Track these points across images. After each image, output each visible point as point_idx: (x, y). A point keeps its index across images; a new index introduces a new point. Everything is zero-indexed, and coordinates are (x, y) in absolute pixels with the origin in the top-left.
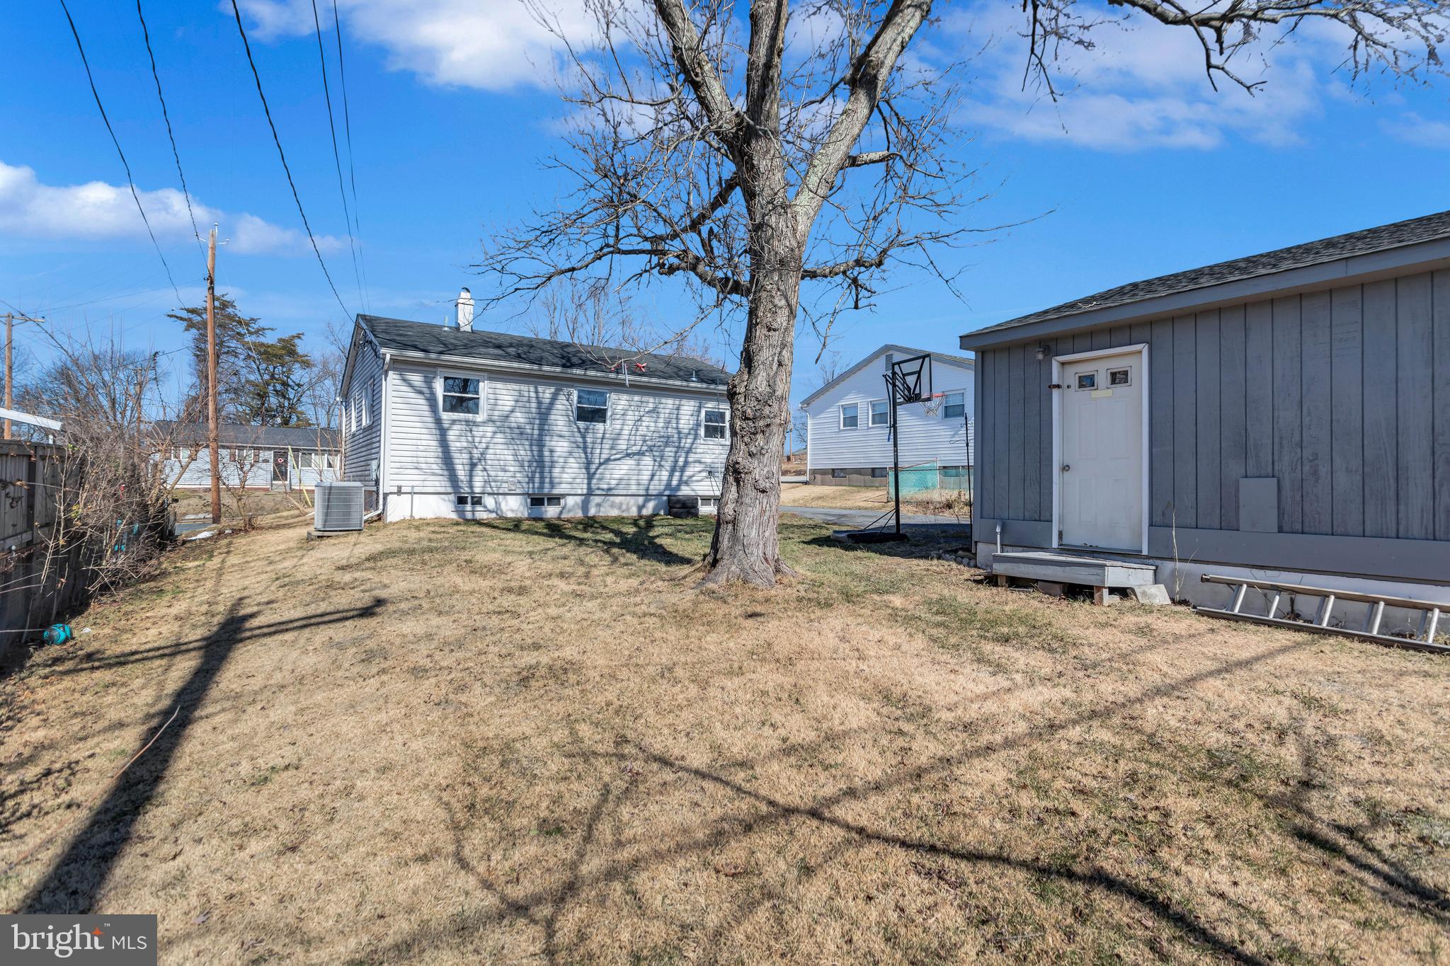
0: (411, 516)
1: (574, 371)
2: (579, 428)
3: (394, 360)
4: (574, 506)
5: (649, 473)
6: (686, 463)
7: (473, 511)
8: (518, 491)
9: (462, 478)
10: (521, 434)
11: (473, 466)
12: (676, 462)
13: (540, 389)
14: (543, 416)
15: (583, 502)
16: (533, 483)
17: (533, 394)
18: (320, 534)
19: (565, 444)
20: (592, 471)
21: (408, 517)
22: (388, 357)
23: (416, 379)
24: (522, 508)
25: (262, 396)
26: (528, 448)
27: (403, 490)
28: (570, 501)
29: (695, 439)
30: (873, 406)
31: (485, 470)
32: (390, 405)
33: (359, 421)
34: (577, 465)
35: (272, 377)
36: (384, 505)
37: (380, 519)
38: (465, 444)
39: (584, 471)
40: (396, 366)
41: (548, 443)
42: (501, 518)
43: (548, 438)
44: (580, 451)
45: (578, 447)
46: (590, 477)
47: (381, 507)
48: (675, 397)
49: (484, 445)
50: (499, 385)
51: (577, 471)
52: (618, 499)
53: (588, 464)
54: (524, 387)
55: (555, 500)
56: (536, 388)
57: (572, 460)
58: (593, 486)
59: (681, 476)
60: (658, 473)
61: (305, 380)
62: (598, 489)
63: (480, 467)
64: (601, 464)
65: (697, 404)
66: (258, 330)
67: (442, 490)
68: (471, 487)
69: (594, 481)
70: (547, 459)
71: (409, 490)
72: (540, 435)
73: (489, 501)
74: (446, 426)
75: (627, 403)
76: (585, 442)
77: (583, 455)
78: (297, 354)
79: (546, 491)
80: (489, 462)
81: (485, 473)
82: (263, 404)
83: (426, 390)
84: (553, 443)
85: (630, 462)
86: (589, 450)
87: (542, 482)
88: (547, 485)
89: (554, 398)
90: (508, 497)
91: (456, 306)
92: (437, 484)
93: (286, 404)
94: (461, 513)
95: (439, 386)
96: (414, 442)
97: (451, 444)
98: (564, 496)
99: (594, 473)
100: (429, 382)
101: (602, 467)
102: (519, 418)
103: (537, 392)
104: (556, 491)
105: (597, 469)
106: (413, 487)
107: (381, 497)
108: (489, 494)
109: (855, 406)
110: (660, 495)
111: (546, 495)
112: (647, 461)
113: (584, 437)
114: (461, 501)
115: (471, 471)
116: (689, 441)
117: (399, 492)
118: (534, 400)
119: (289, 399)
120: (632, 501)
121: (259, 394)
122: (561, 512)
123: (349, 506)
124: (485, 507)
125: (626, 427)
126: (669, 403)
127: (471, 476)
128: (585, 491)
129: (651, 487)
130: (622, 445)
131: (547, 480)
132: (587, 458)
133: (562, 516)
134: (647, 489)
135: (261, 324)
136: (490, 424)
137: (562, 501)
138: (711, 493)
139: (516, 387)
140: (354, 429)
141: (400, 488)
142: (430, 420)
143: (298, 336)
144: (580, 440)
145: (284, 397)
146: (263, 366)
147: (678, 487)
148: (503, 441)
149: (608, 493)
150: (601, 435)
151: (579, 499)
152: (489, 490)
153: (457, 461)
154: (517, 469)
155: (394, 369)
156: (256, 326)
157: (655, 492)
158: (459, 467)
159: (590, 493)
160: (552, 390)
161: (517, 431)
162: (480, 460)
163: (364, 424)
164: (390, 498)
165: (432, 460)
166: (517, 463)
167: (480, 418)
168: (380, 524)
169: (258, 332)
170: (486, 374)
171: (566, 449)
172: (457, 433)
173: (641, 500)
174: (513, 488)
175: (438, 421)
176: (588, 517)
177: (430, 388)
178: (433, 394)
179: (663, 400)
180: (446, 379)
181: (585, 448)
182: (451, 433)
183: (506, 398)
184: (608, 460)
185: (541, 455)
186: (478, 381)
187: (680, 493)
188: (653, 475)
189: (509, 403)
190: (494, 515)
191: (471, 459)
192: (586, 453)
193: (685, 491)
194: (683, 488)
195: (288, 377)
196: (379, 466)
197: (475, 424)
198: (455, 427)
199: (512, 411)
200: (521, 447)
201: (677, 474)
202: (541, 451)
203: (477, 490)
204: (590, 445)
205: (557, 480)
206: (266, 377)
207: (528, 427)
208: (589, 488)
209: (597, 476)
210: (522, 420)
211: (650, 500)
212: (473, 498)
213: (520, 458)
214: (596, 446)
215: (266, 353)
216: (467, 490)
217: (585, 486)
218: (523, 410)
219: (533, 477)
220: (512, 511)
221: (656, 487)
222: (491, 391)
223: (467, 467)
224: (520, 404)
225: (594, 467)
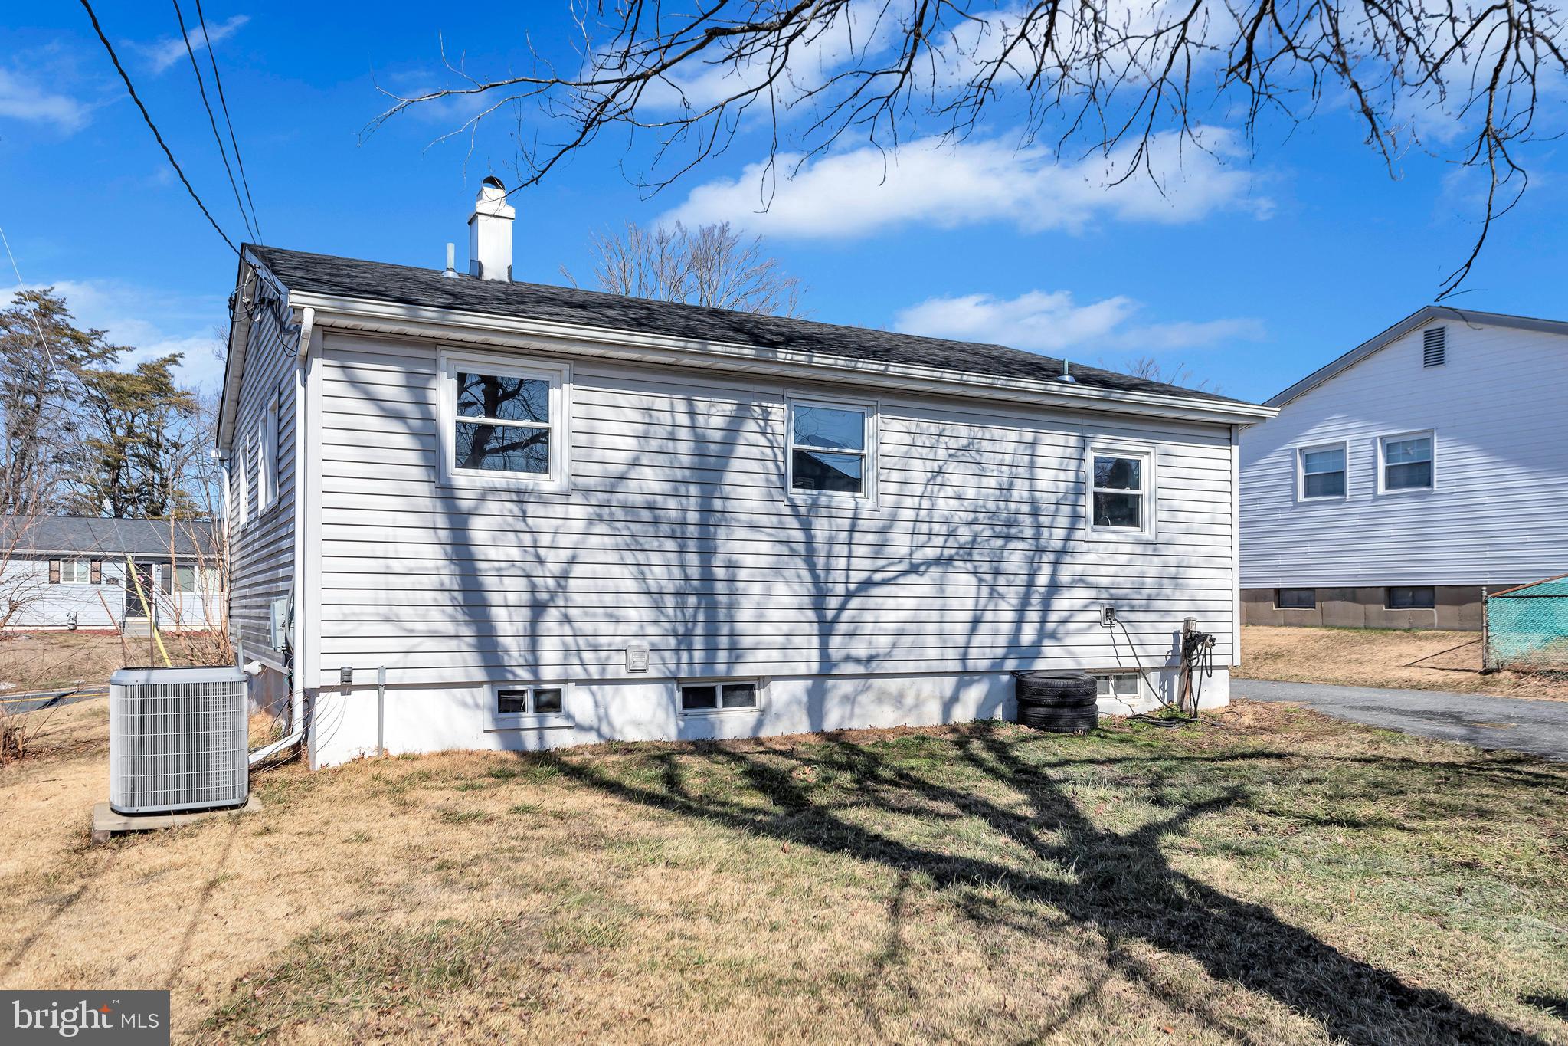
0: (380, 748)
1: (782, 355)
2: (793, 505)
3: (324, 330)
4: (789, 704)
5: (967, 616)
6: (1054, 587)
7: (541, 729)
8: (652, 673)
9: (510, 643)
10: (656, 522)
11: (538, 608)
12: (1030, 585)
13: (701, 405)
14: (710, 476)
15: (810, 692)
16: (690, 650)
17: (683, 419)
18: (118, 823)
19: (765, 547)
20: (830, 614)
21: (371, 753)
22: (308, 317)
23: (386, 379)
24: (661, 715)
25: (114, 466)
26: (673, 558)
27: (356, 680)
28: (779, 693)
29: (1072, 529)
30: (1390, 447)
31: (567, 620)
32: (317, 451)
33: (253, 499)
35: (130, 432)
36: (307, 721)
37: (296, 759)
38: (515, 554)
39: (811, 615)
40: (331, 344)
41: (722, 547)
42: (614, 747)
43: (722, 532)
44: (800, 563)
45: (793, 554)
46: (826, 629)
47: (298, 727)
48: (1021, 424)
49: (564, 555)
50: (597, 396)
51: (792, 615)
52: (893, 685)
53: (819, 599)
54: (661, 402)
55: (743, 691)
56: (690, 401)
57: (780, 588)
58: (835, 655)
59: (1043, 621)
60: (989, 616)
61: (187, 437)
62: (848, 659)
63: (553, 613)
64: (849, 596)
65: (1073, 441)
66: (105, 351)
67: (459, 676)
68: (534, 666)
69: (835, 641)
70: (720, 587)
71: (371, 678)
72: (703, 525)
73: (578, 701)
74: (465, 505)
75: (907, 439)
76: (810, 542)
77: (806, 575)
78: (172, 390)
79: (721, 668)
80: (578, 599)
81: (567, 629)
82: (116, 480)
83: (410, 410)
84: (735, 546)
85: (919, 587)
86: (820, 562)
87: (711, 649)
88: (722, 656)
89: (733, 430)
90: (626, 689)
91: (472, 221)
92: (445, 659)
93: (157, 480)
94: (509, 735)
95: (444, 398)
96: (380, 549)
97: (479, 552)
98: (763, 680)
99: (836, 620)
100: (418, 389)
101: (854, 603)
102: (650, 481)
103: (692, 414)
104: (743, 670)
105: (842, 608)
106: (382, 670)
107: (298, 699)
108: (579, 682)
109: (1339, 451)
110: (994, 671)
111: (720, 679)
112: (962, 580)
113: (807, 528)
114: (508, 703)
115: (534, 622)
116: (1058, 533)
117: (346, 686)
118: (683, 433)
119: (161, 471)
120: (927, 685)
121: (107, 463)
122: (759, 724)
123: (204, 741)
124: (569, 716)
125: (908, 502)
127: (533, 636)
128: (815, 668)
129: (973, 652)
130: (900, 543)
131: (724, 642)
132: (816, 582)
133: (764, 734)
134: (964, 658)
135: (110, 339)
136: (576, 498)
137: (760, 695)
138: (1112, 664)
139: (645, 401)
140: (244, 519)
141: (347, 674)
142: (424, 489)
143: (173, 360)
144: (799, 535)
145: (153, 467)
146: (116, 412)
147: (1036, 651)
148: (608, 541)
149: (870, 670)
150: (846, 524)
151: (799, 688)
152: (578, 672)
153: (495, 598)
154: (647, 615)
155: (326, 353)
156: (100, 345)
157: (983, 665)
158: (499, 613)
159: (827, 671)
160: (728, 406)
161: (646, 515)
162: (553, 593)
163: (262, 505)
164: (322, 702)
165: (428, 597)
166: (644, 600)
167: (548, 483)
168: (297, 772)
169: (103, 354)
170: (565, 367)
171: (764, 561)
172: (495, 522)
173: (949, 683)
174: (640, 664)
175: (446, 493)
176: (820, 733)
177: (423, 404)
178: (429, 419)
179: (994, 432)
180: (462, 378)
181: (810, 556)
182: (477, 522)
183: (614, 427)
184: (867, 584)
185: (708, 578)
186: (545, 386)
187: (1040, 665)
188: (976, 622)
189: (620, 443)
190: (591, 739)
191: (533, 590)
192: (812, 569)
193: (1053, 660)
194: (1048, 651)
195: (158, 433)
196: (291, 616)
197: (543, 500)
198: (493, 507)
199: (633, 464)
200: (655, 558)
201: (1033, 615)
202: (706, 567)
203: (548, 673)
204: (822, 550)
205: (746, 642)
206: (120, 432)
207: (672, 503)
208: (826, 660)
209: (842, 628)
210: (656, 487)
211: (970, 683)
212: (538, 693)
213: (653, 585)
214: (837, 549)
215: (117, 390)
216: (524, 674)
217: (815, 655)
218: (661, 459)
219: (688, 635)
220: (637, 724)
221: (986, 649)
222: (580, 410)
223: (525, 613)
224: (654, 444)
225: (833, 603)
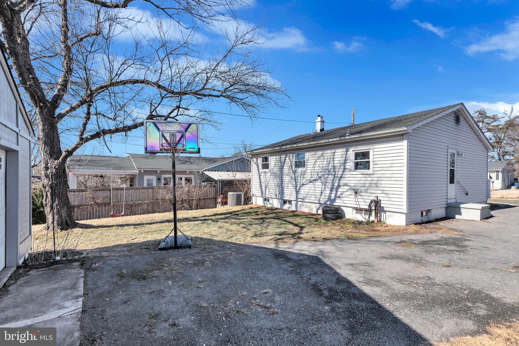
0: (256, 204)
2: (293, 171)
5: (320, 192)
6: (339, 186)
7: (267, 204)
8: (277, 198)
9: (264, 192)
10: (277, 175)
12: (333, 185)
13: (282, 156)
14: (282, 168)
19: (288, 179)
24: (278, 204)
26: (279, 180)
29: (344, 171)
34: (292, 187)
38: (264, 180)
39: (295, 190)
40: (253, 157)
44: (293, 181)
49: (268, 180)
52: (308, 204)
53: (296, 187)
54: (277, 157)
55: (290, 202)
56: (280, 156)
57: (291, 185)
58: (298, 197)
59: (336, 194)
60: (324, 191)
62: (300, 198)
67: (261, 196)
68: (266, 195)
69: (298, 195)
72: (281, 175)
74: (261, 174)
76: (295, 177)
77: (294, 183)
80: (269, 186)
81: (269, 190)
84: (285, 178)
86: (296, 181)
89: (285, 159)
101: (301, 188)
103: (281, 158)
110: (326, 204)
113: (295, 175)
114: (266, 200)
116: (340, 173)
118: (280, 161)
120: (313, 205)
124: (270, 203)
126: (328, 153)
132: (296, 184)
136: (270, 172)
141: (253, 194)
142: (258, 172)
147: (334, 201)
148: (272, 178)
149: (304, 201)
152: (270, 196)
153: (263, 185)
157: (323, 202)
158: (263, 188)
159: (297, 200)
170: (269, 154)
171: (288, 181)
173: (317, 206)
174: (276, 196)
179: (326, 152)
180: (262, 158)
184: (303, 185)
185: (282, 184)
186: (269, 157)
191: (266, 185)
193: (338, 203)
194: (337, 201)
197: (267, 173)
200: (277, 180)
202: (282, 182)
204: (297, 178)
207: (278, 172)
209: (299, 192)
217: (296, 197)
218: (277, 166)
221: (324, 199)
222: (271, 160)
223: (265, 188)
225: (298, 188)
